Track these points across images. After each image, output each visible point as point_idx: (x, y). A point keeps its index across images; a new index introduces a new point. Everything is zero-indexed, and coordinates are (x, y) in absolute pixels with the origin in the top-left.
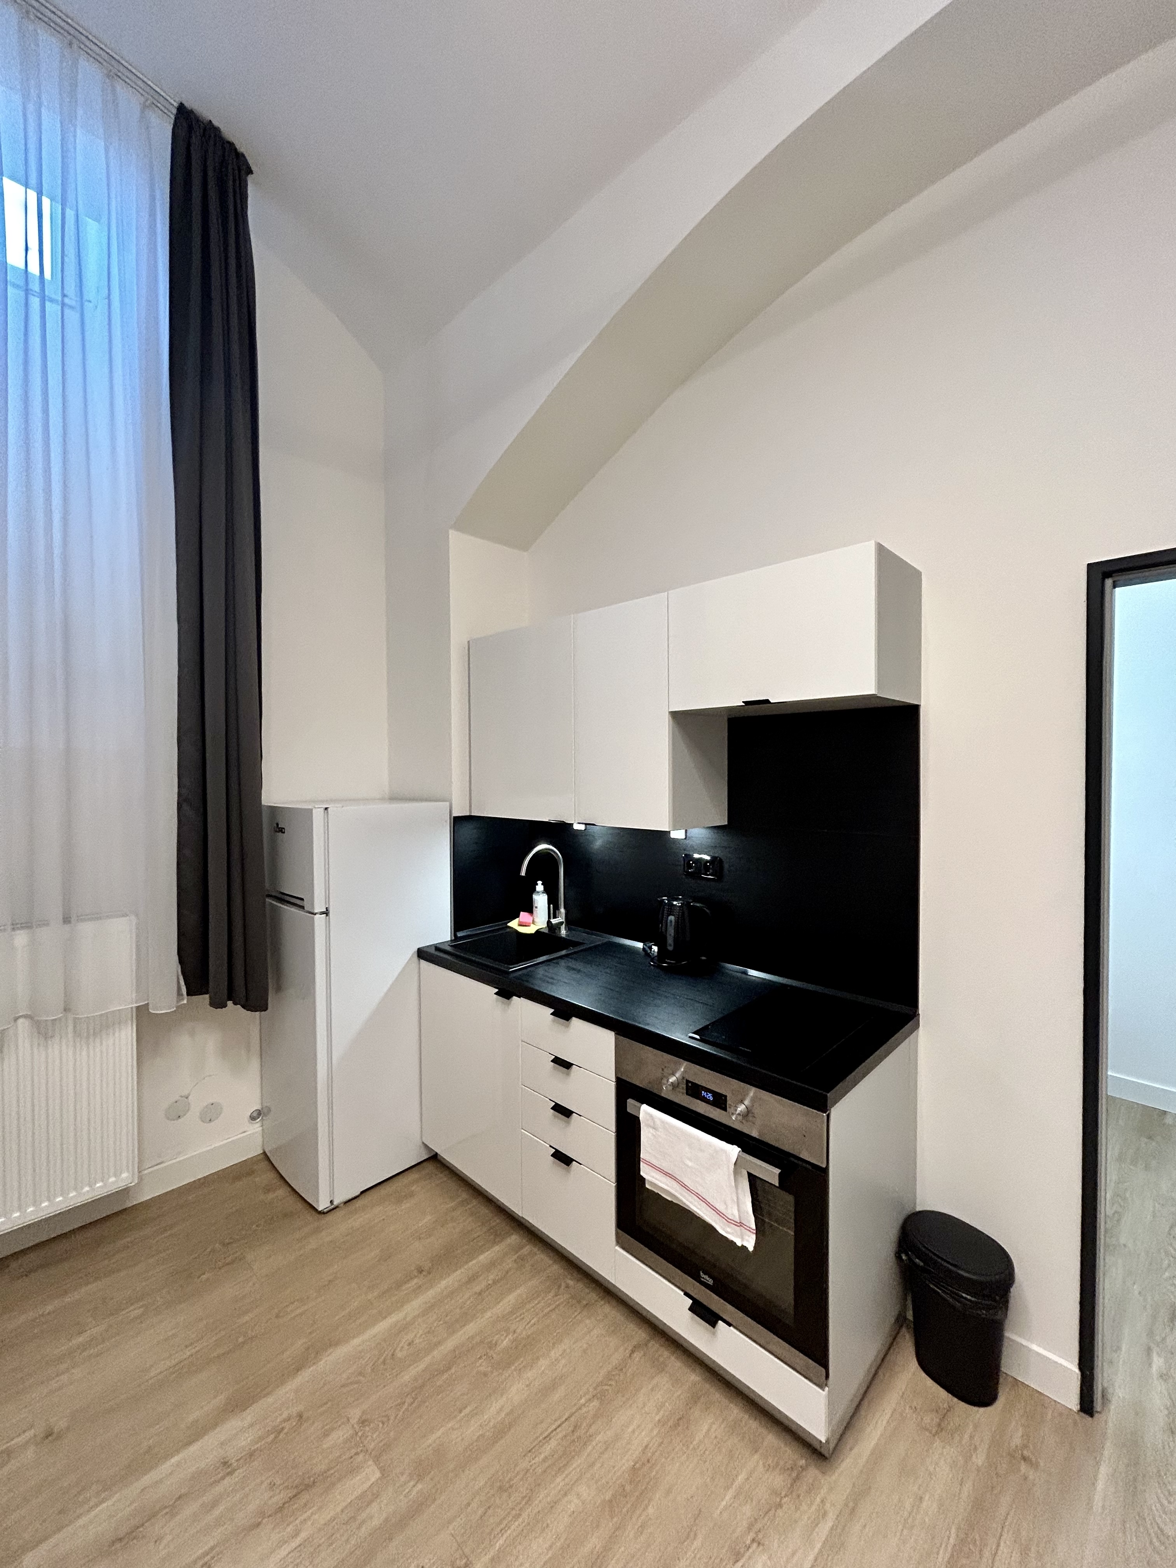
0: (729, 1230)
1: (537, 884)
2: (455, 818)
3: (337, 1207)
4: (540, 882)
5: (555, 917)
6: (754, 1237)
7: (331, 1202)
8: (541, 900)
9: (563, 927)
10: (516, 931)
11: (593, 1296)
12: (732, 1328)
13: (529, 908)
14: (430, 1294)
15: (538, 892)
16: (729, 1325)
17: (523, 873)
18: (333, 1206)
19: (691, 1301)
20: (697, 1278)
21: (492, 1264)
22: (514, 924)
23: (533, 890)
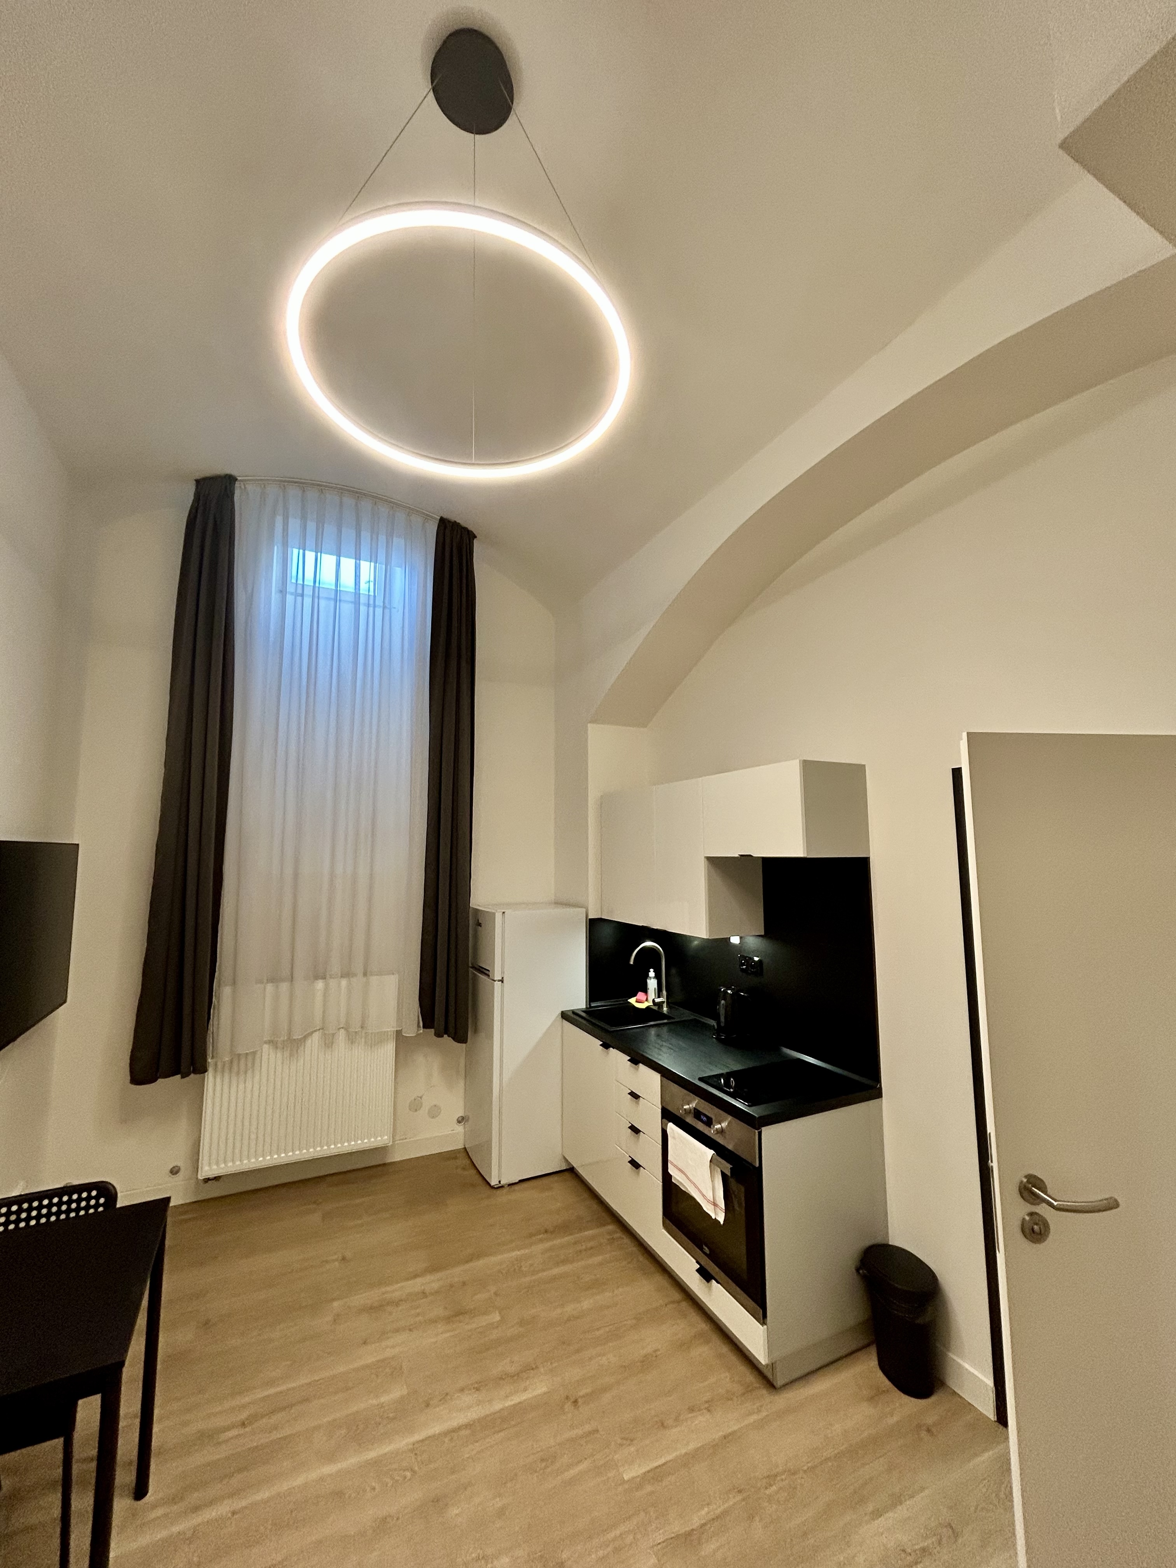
0: (708, 1207)
1: (650, 971)
2: (590, 920)
3: (502, 1187)
4: (652, 970)
5: (659, 997)
6: (724, 1214)
7: (500, 1182)
8: (652, 984)
9: (665, 1005)
10: (634, 1006)
11: (651, 1268)
12: (719, 1285)
13: (645, 990)
14: (548, 1245)
15: (650, 978)
16: (718, 1282)
17: (632, 963)
18: (500, 1185)
19: (699, 1266)
20: (701, 1249)
21: (592, 1238)
22: (632, 1001)
23: (647, 976)
